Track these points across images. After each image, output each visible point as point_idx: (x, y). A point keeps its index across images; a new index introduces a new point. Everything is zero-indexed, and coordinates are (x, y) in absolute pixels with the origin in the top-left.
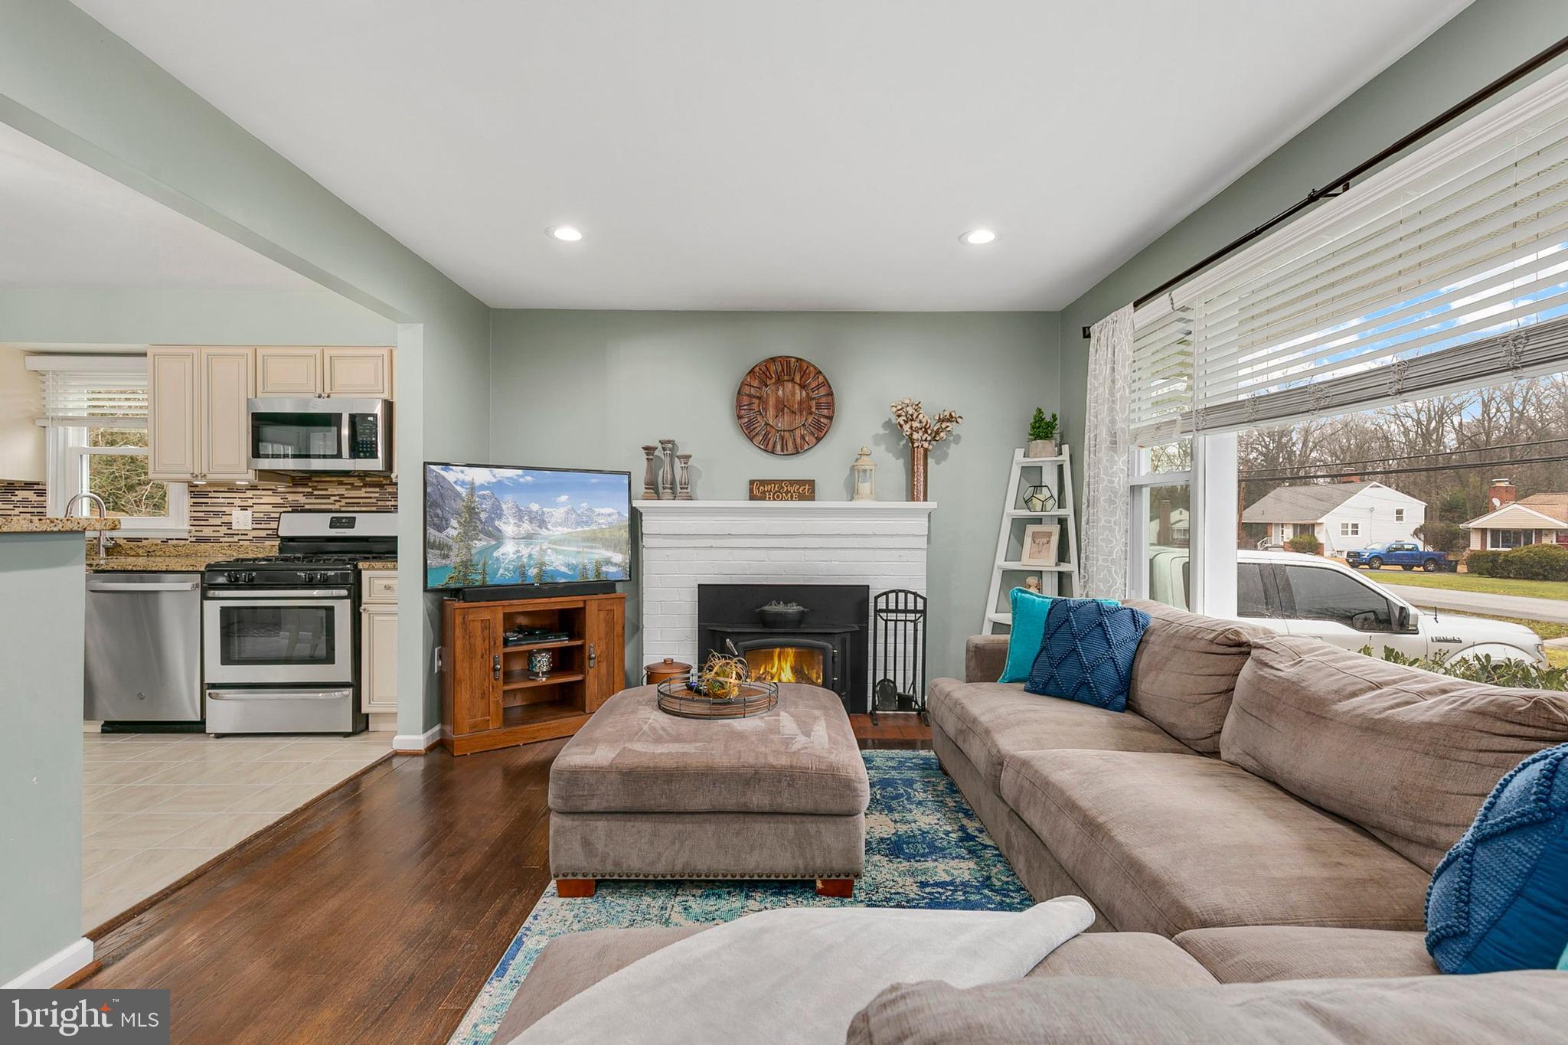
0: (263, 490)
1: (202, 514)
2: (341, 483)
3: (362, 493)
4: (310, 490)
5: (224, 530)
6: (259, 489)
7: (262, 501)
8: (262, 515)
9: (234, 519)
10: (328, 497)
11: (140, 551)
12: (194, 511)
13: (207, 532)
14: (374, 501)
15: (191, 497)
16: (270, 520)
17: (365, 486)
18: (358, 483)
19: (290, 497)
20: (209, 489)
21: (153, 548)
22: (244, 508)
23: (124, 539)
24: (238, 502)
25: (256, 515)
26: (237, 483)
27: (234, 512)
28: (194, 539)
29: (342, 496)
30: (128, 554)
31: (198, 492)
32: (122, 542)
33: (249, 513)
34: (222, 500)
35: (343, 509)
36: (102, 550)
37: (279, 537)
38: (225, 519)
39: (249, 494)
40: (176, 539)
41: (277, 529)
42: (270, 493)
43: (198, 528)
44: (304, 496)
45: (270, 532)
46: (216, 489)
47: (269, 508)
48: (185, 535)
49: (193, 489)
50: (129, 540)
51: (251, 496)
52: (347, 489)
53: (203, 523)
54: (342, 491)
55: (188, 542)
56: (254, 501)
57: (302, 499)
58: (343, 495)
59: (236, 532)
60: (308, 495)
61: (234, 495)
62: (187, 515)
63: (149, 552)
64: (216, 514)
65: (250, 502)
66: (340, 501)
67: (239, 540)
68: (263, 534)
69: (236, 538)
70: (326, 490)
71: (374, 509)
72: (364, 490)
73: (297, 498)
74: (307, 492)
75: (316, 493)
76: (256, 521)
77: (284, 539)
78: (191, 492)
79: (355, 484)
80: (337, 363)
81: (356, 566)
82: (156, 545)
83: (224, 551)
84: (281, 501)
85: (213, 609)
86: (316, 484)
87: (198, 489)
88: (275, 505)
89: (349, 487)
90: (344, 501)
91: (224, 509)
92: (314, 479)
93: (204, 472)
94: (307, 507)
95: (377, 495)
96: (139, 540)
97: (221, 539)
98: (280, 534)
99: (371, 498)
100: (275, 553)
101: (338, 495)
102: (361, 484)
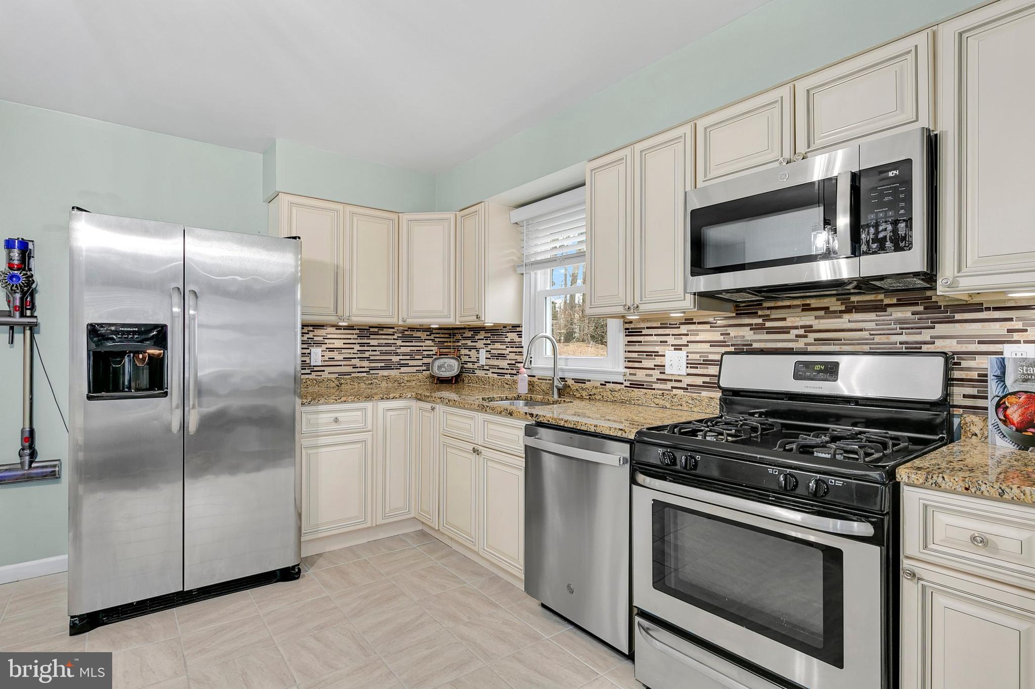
0: (699, 323)
1: (635, 355)
2: (807, 308)
3: (844, 321)
4: (760, 321)
5: (656, 374)
6: (694, 323)
7: (698, 338)
8: (697, 356)
9: (666, 361)
10: (785, 330)
11: (584, 393)
12: (629, 352)
13: (641, 376)
14: (865, 334)
15: (626, 336)
16: (707, 363)
17: (848, 310)
18: (835, 305)
19: (733, 332)
20: (642, 325)
21: (594, 391)
22: (678, 348)
23: (573, 379)
24: (671, 340)
25: (691, 356)
26: (672, 315)
27: (667, 353)
28: (627, 383)
29: (809, 329)
30: (575, 395)
31: (632, 329)
32: (570, 382)
33: (683, 354)
34: (655, 338)
35: (810, 349)
36: (555, 390)
37: (719, 387)
38: (658, 361)
39: (684, 329)
40: (613, 383)
41: (719, 376)
42: (707, 327)
43: (632, 371)
44: (751, 329)
45: (707, 379)
46: (649, 325)
47: (706, 347)
48: (621, 379)
49: (627, 326)
50: (577, 381)
51: (686, 332)
52: (816, 318)
53: (636, 365)
54: (809, 319)
55: (623, 386)
56: (689, 338)
57: (747, 334)
58: (811, 326)
59: (670, 378)
60: (755, 328)
61: (667, 331)
62: (622, 355)
63: (590, 395)
64: (650, 354)
65: (684, 340)
66: (806, 336)
67: (673, 387)
68: (699, 381)
69: (669, 385)
70: (784, 319)
71: (866, 348)
72: (847, 317)
73: (741, 334)
74: (756, 324)
75: (768, 324)
76: (691, 364)
77: (725, 391)
78: (626, 329)
79: (831, 309)
80: (819, 100)
81: (891, 474)
82: (596, 388)
83: (657, 401)
84: (721, 338)
85: (644, 499)
86: (768, 312)
87: (632, 326)
88: (713, 344)
89: (822, 313)
90: (812, 336)
91: (657, 349)
92: (766, 304)
93: (637, 301)
94: (755, 345)
95: (872, 325)
96: (583, 381)
97: (654, 386)
98: (723, 384)
99: (861, 330)
100: (714, 410)
101: (802, 327)
102: (843, 308)
